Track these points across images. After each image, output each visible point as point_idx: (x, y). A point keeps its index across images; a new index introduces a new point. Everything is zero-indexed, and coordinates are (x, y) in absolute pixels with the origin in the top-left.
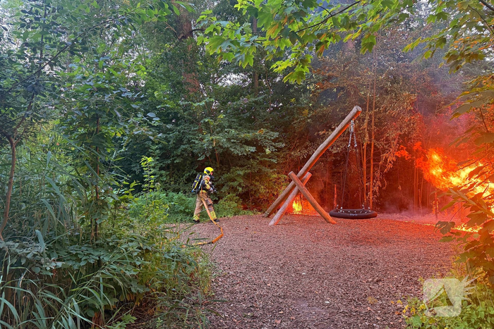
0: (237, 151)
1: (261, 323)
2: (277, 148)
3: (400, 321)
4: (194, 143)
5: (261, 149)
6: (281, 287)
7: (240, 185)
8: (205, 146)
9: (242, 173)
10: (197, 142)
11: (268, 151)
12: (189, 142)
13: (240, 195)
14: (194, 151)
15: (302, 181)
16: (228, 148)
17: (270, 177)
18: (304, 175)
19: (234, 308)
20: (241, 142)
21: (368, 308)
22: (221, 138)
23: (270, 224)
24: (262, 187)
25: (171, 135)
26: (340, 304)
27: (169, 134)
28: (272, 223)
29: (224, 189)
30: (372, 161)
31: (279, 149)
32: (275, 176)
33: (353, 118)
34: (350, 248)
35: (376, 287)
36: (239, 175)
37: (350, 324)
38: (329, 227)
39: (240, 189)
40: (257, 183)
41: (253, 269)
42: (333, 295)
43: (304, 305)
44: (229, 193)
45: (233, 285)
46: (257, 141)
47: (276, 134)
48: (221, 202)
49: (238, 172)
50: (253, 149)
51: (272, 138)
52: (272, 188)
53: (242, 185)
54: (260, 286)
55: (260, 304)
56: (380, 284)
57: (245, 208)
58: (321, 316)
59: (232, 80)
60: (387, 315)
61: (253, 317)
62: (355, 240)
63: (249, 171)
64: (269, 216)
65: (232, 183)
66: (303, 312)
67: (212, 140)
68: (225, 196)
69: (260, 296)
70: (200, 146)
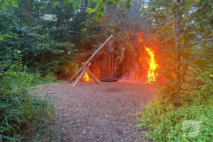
0: (55, 51)
1: (82, 129)
2: (74, 51)
3: (136, 121)
4: (32, 47)
5: (66, 51)
6: (85, 112)
7: (56, 68)
8: (38, 49)
9: (57, 63)
10: (33, 46)
11: (69, 53)
12: (28, 46)
13: (56, 73)
14: (31, 51)
15: (87, 67)
16: (50, 50)
17: (71, 64)
18: (88, 64)
19: (67, 124)
20: (56, 48)
21: (124, 117)
22: (47, 46)
23: (73, 86)
24: (67, 69)
25: (18, 42)
26: (112, 117)
27: (17, 42)
28: (74, 85)
29: (48, 70)
30: (113, 58)
31: (75, 52)
32: (73, 64)
33: (110, 40)
34: (108, 93)
35: (123, 108)
36: (55, 63)
37: (118, 124)
38: (98, 86)
39: (56, 70)
40: (64, 68)
41: (71, 106)
42: (108, 113)
43: (98, 119)
44: (50, 72)
45: (63, 114)
46: (64, 48)
47: (73, 45)
48: (46, 76)
49: (55, 62)
50: (63, 51)
51: (72, 47)
52: (71, 70)
53: (57, 68)
54: (76, 113)
55: (78, 121)
56: (125, 107)
57: (58, 79)
58: (106, 122)
59: (49, 17)
60: (131, 119)
61: (77, 127)
62: (109, 90)
63: (61, 62)
64: (71, 82)
65: (52, 67)
66: (98, 122)
67: (42, 46)
68: (48, 73)
69: (77, 117)
70: (35, 49)
